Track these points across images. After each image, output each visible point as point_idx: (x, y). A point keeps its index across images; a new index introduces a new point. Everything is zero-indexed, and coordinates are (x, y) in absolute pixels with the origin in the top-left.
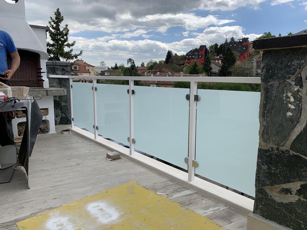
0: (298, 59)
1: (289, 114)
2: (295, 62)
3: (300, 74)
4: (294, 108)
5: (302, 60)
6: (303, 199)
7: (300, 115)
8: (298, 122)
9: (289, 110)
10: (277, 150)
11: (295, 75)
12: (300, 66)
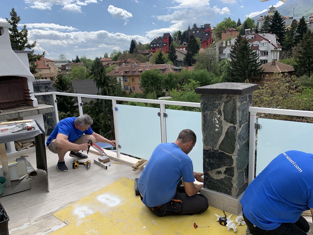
0: (218, 101)
1: (217, 130)
2: (217, 102)
3: (220, 108)
4: (219, 126)
5: (220, 101)
6: (227, 176)
7: (222, 131)
8: (221, 134)
9: (216, 127)
10: (212, 150)
11: (217, 109)
12: (220, 104)
